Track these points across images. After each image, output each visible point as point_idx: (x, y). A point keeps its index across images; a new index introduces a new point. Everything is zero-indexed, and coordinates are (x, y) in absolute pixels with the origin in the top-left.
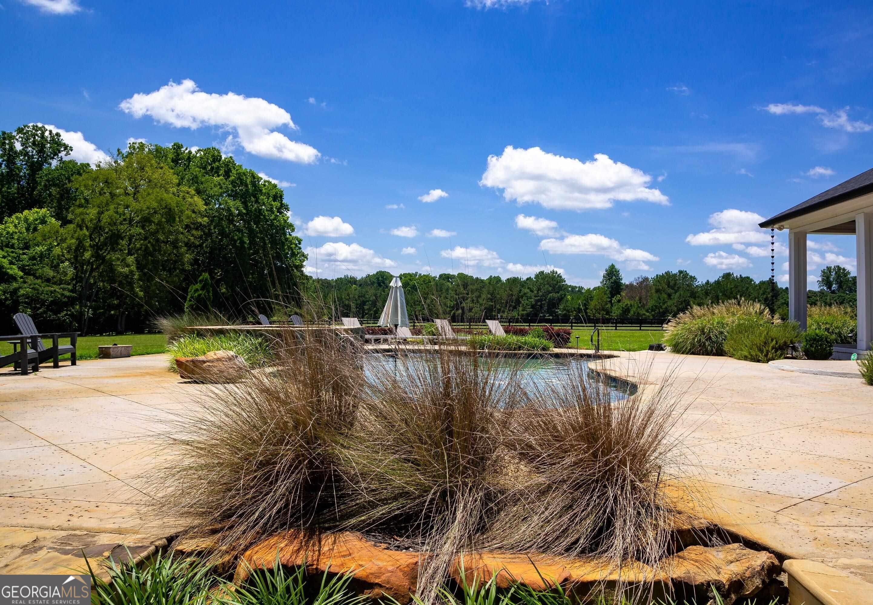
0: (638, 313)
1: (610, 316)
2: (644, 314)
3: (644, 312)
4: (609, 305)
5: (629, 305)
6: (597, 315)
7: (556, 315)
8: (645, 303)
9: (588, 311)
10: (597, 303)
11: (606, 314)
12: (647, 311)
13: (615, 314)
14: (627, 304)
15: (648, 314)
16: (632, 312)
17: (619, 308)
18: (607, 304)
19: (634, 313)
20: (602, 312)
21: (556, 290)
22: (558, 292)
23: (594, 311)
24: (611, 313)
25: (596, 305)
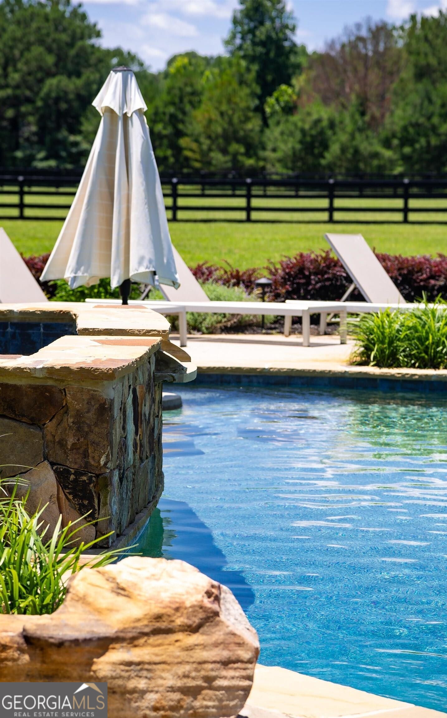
0: (356, 151)
1: (258, 159)
2: (376, 155)
3: (379, 148)
4: (254, 124)
5: (325, 123)
6: (218, 158)
7: (70, 155)
8: (378, 114)
9: (184, 142)
10: (215, 115)
11: (248, 154)
12: (387, 144)
13: (279, 154)
14: (318, 121)
15: (388, 154)
16: (335, 148)
17: (291, 134)
18: (248, 119)
19: (343, 150)
20: (235, 147)
21: (70, 66)
22: (79, 75)
23: (206, 143)
24: (264, 148)
25: (210, 121)
